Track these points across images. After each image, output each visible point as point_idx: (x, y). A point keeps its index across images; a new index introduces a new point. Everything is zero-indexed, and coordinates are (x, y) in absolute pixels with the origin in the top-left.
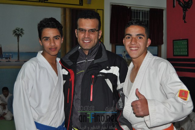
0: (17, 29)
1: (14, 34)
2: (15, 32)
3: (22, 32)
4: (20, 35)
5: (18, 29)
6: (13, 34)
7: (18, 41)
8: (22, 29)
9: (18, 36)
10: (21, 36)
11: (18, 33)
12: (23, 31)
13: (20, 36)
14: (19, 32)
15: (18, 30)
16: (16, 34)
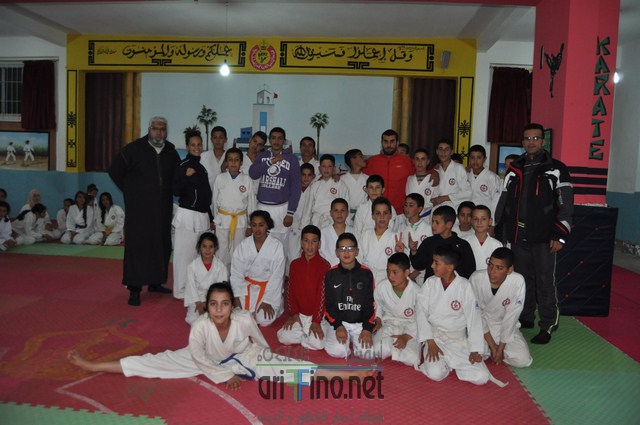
0: (316, 116)
1: (313, 124)
2: (313, 120)
3: (324, 120)
4: (322, 125)
5: (319, 115)
6: (311, 124)
8: (325, 116)
9: (319, 126)
11: (319, 122)
12: (327, 119)
13: (322, 128)
14: (321, 121)
15: (319, 117)
16: (316, 124)
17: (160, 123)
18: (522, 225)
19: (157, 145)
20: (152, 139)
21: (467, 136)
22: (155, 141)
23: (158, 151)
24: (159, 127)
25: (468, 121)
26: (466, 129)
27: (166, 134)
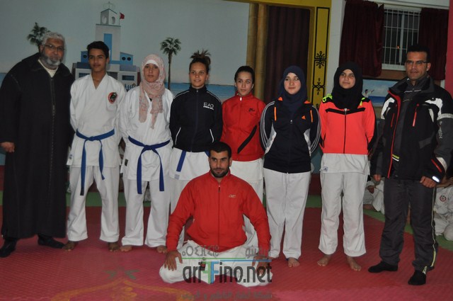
0: (168, 41)
1: (164, 50)
2: (164, 45)
3: (176, 46)
4: (174, 50)
5: (170, 40)
6: (161, 49)
7: (170, 62)
8: (177, 41)
9: (170, 52)
10: (175, 53)
11: (170, 48)
12: (179, 45)
13: (173, 53)
14: (172, 46)
15: (170, 42)
16: (167, 50)
17: (57, 41)
18: (396, 158)
19: (51, 67)
20: (46, 58)
21: (323, 68)
22: (49, 62)
23: (52, 73)
24: (57, 45)
25: (324, 52)
26: (322, 60)
27: (63, 55)
